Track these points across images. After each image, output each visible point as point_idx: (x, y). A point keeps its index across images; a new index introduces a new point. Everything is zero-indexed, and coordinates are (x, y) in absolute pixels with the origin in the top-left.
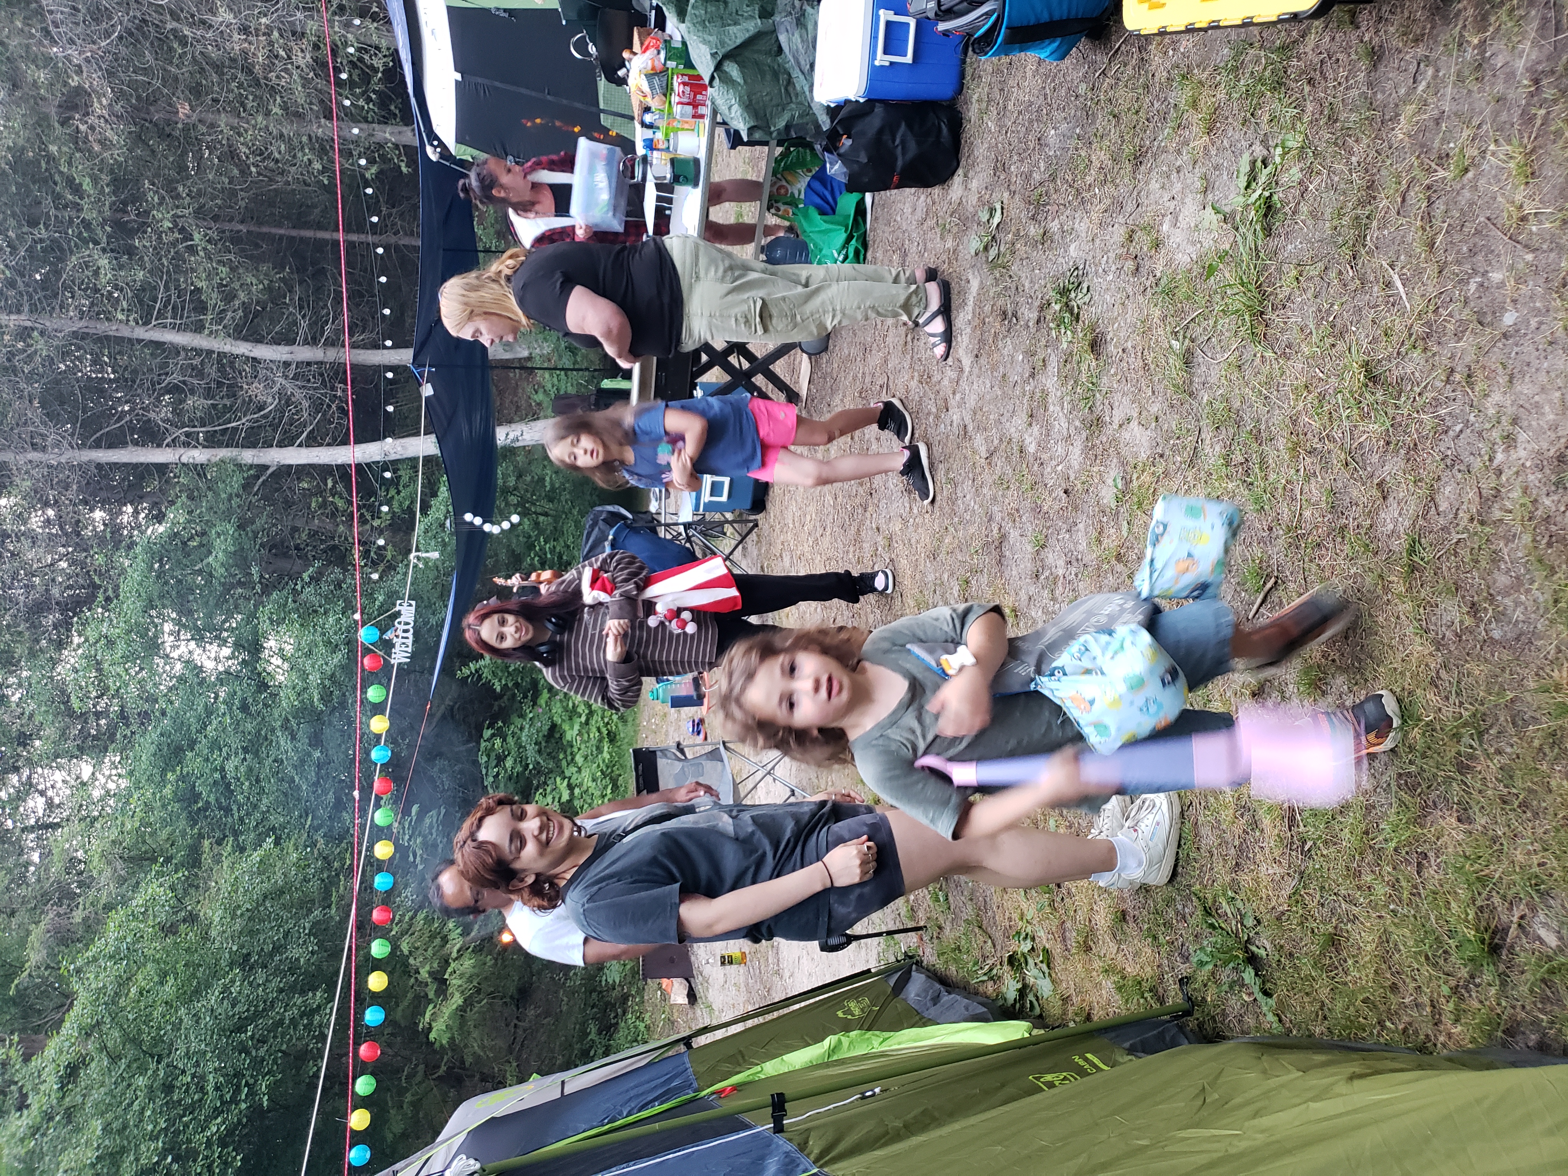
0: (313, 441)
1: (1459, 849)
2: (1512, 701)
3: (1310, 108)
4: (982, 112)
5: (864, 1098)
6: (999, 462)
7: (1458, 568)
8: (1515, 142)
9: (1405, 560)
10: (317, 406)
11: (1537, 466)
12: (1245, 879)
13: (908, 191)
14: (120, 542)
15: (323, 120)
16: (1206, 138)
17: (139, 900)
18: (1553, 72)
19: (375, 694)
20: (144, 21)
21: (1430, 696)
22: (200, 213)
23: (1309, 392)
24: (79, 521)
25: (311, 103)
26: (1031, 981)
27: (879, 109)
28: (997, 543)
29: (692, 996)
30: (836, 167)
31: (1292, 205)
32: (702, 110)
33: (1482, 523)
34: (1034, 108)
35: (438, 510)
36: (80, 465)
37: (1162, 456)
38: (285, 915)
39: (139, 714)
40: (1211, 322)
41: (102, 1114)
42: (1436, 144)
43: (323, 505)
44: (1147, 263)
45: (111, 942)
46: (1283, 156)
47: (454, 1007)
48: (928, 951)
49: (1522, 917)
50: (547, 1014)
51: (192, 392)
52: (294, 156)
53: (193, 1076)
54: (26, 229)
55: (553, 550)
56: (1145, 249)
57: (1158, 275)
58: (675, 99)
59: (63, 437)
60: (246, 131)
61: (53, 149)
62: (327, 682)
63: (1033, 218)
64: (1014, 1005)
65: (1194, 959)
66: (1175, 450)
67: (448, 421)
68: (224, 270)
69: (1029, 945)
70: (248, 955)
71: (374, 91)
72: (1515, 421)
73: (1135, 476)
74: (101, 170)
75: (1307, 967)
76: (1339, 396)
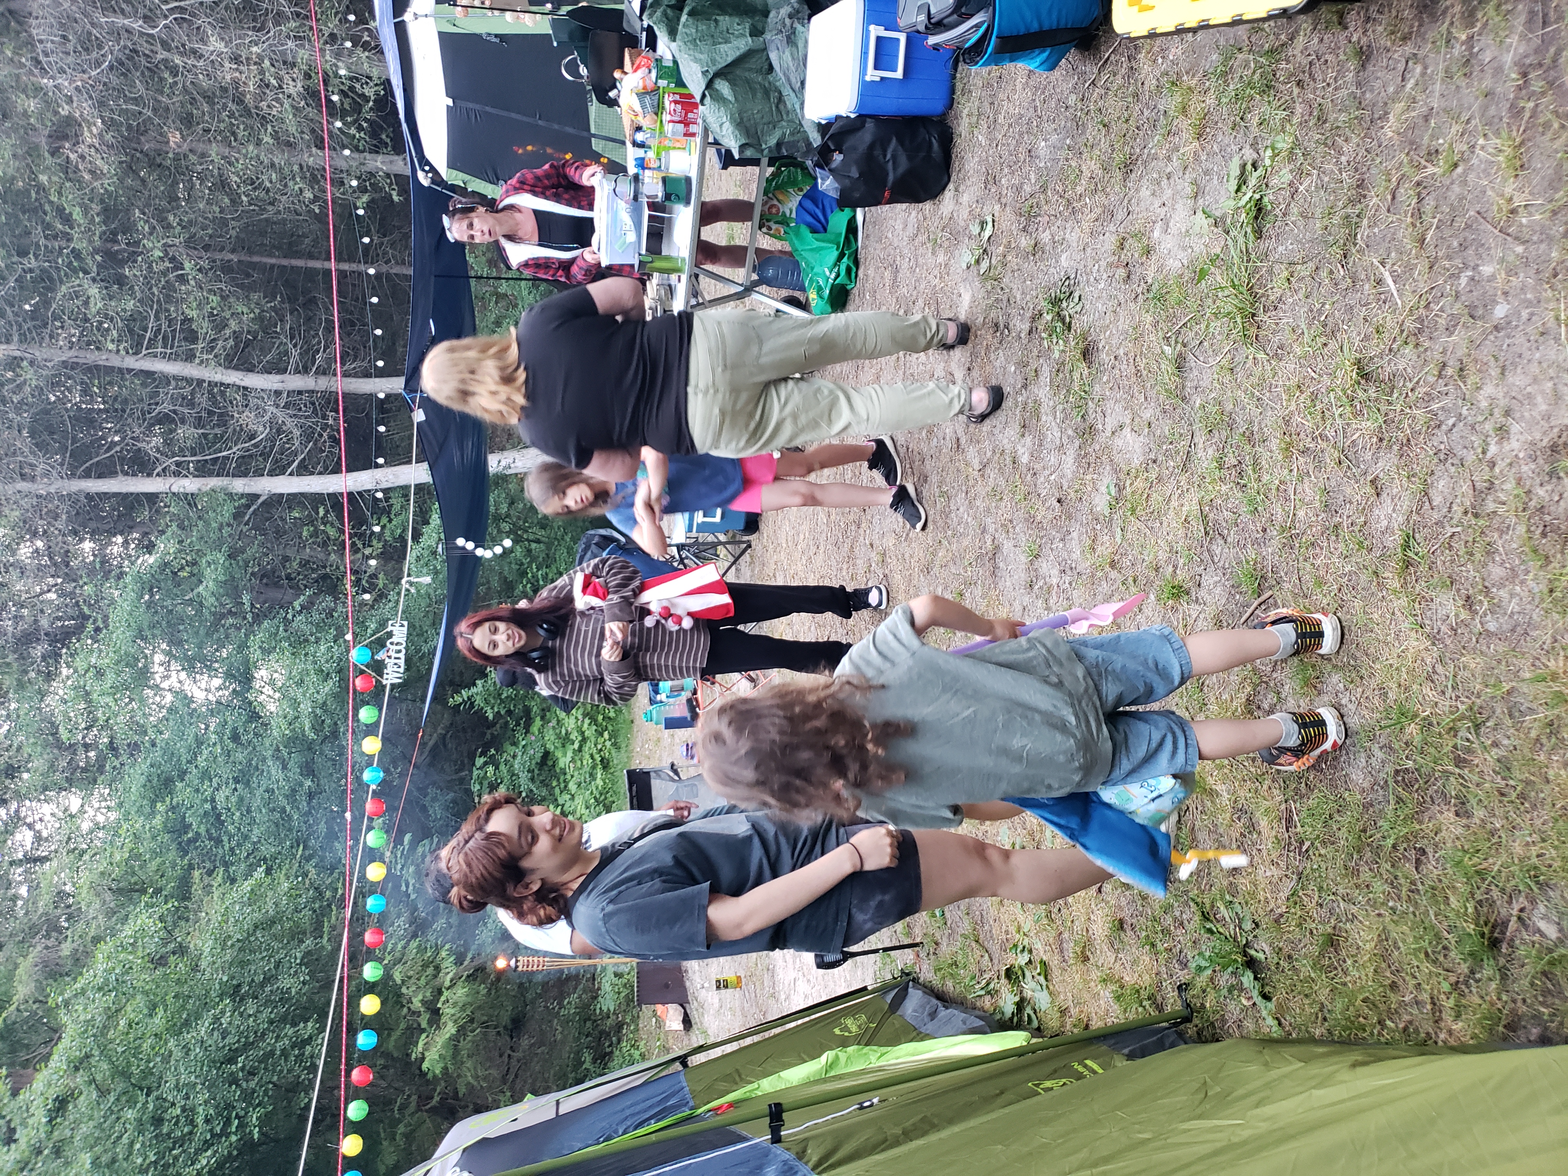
0: (304, 470)
1: (1458, 843)
2: (1509, 693)
3: (1299, 109)
4: (974, 126)
5: (862, 1108)
6: (992, 473)
7: (1453, 561)
8: (1504, 134)
9: (1400, 555)
10: (308, 435)
11: (1530, 457)
12: (1244, 884)
13: (900, 207)
14: (110, 572)
15: (314, 149)
16: (1196, 144)
17: (128, 930)
18: (1540, 65)
19: (367, 714)
20: (135, 51)
21: (1426, 690)
22: (191, 243)
23: (1302, 392)
24: (68, 551)
25: (302, 132)
26: (1028, 994)
27: (870, 125)
28: (990, 555)
29: (687, 1022)
30: (828, 182)
31: (1283, 206)
32: (693, 128)
33: (1476, 516)
34: (1024, 120)
35: (430, 536)
36: (69, 495)
37: (1155, 462)
38: (275, 945)
39: (129, 745)
40: (1203, 326)
41: (92, 1147)
42: (1426, 141)
43: (315, 534)
44: (1138, 270)
45: (100, 973)
46: (1272, 158)
47: (448, 1036)
48: (925, 967)
49: (1522, 910)
50: (541, 1044)
51: (183, 422)
52: (286, 186)
53: (184, 1110)
54: (15, 259)
55: (545, 577)
56: (1136, 256)
57: (1150, 281)
58: (666, 117)
59: (53, 467)
60: (237, 160)
61: (43, 178)
62: (318, 711)
63: (1024, 230)
64: (1011, 1019)
65: (1193, 965)
66: (1168, 455)
67: (441, 447)
68: (215, 299)
69: (1026, 957)
70: (239, 985)
71: (366, 120)
72: (1507, 413)
73: (1128, 483)
74: (91, 200)
75: (1306, 969)
76: (1332, 395)
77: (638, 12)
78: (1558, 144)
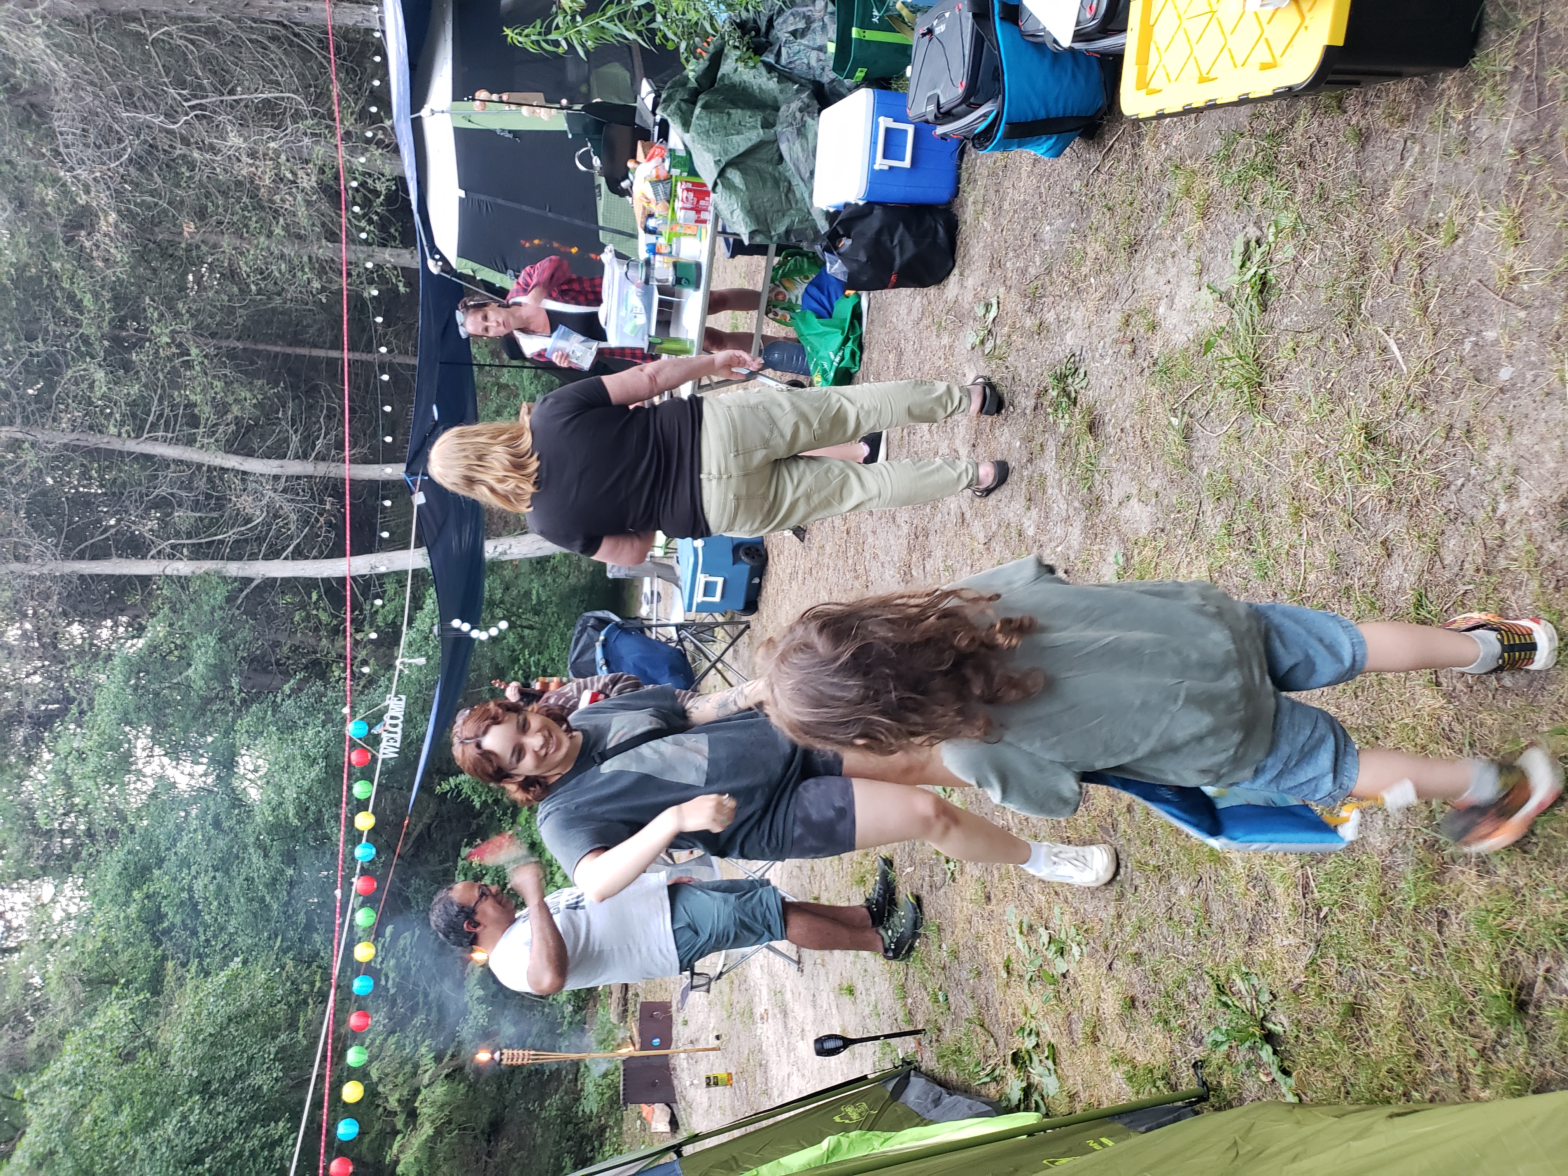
0: (299, 554)
1: (1481, 903)
3: (1301, 188)
4: (978, 213)
6: (997, 546)
8: (1503, 206)
9: (1413, 614)
10: (305, 519)
11: (1540, 513)
12: (1260, 954)
13: (905, 292)
14: (98, 654)
16: (1200, 223)
17: (98, 1022)
18: (1537, 140)
19: (362, 790)
20: (154, 146)
22: (198, 330)
23: (1310, 458)
24: (57, 633)
25: (314, 225)
26: (1035, 1079)
27: (878, 211)
29: (674, 1123)
30: (836, 266)
31: (1287, 280)
32: (704, 215)
33: (1488, 573)
34: (1029, 206)
35: (423, 622)
36: (62, 576)
37: (1163, 530)
38: (249, 1039)
39: (107, 831)
40: (1209, 397)
42: (1426, 215)
43: (307, 619)
44: (1144, 345)
45: (67, 1066)
46: (1276, 235)
47: (424, 1137)
48: (927, 1055)
49: (1548, 970)
50: (520, 1148)
51: (180, 505)
52: (294, 276)
54: (23, 343)
55: (537, 664)
56: (1142, 331)
57: (1156, 355)
58: (678, 204)
59: (47, 548)
60: (248, 251)
61: (56, 265)
62: (303, 797)
63: (1029, 310)
64: (1019, 1103)
65: (1208, 1040)
66: (1176, 523)
67: (440, 530)
68: (219, 384)
69: (1033, 1040)
70: (209, 1082)
71: (377, 213)
72: (1516, 472)
73: (1136, 552)
74: (102, 287)
75: (1326, 1041)
76: (1340, 459)
77: (650, 108)
78: (1557, 213)
